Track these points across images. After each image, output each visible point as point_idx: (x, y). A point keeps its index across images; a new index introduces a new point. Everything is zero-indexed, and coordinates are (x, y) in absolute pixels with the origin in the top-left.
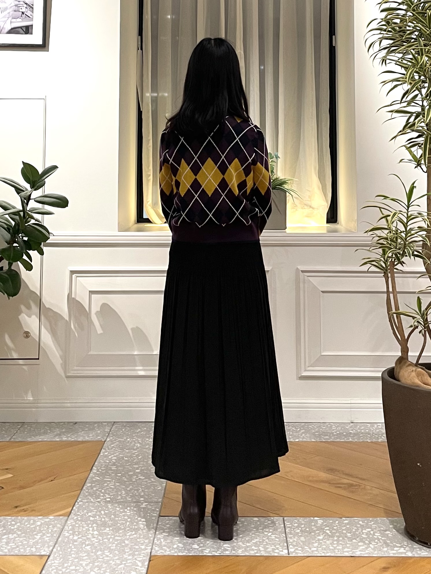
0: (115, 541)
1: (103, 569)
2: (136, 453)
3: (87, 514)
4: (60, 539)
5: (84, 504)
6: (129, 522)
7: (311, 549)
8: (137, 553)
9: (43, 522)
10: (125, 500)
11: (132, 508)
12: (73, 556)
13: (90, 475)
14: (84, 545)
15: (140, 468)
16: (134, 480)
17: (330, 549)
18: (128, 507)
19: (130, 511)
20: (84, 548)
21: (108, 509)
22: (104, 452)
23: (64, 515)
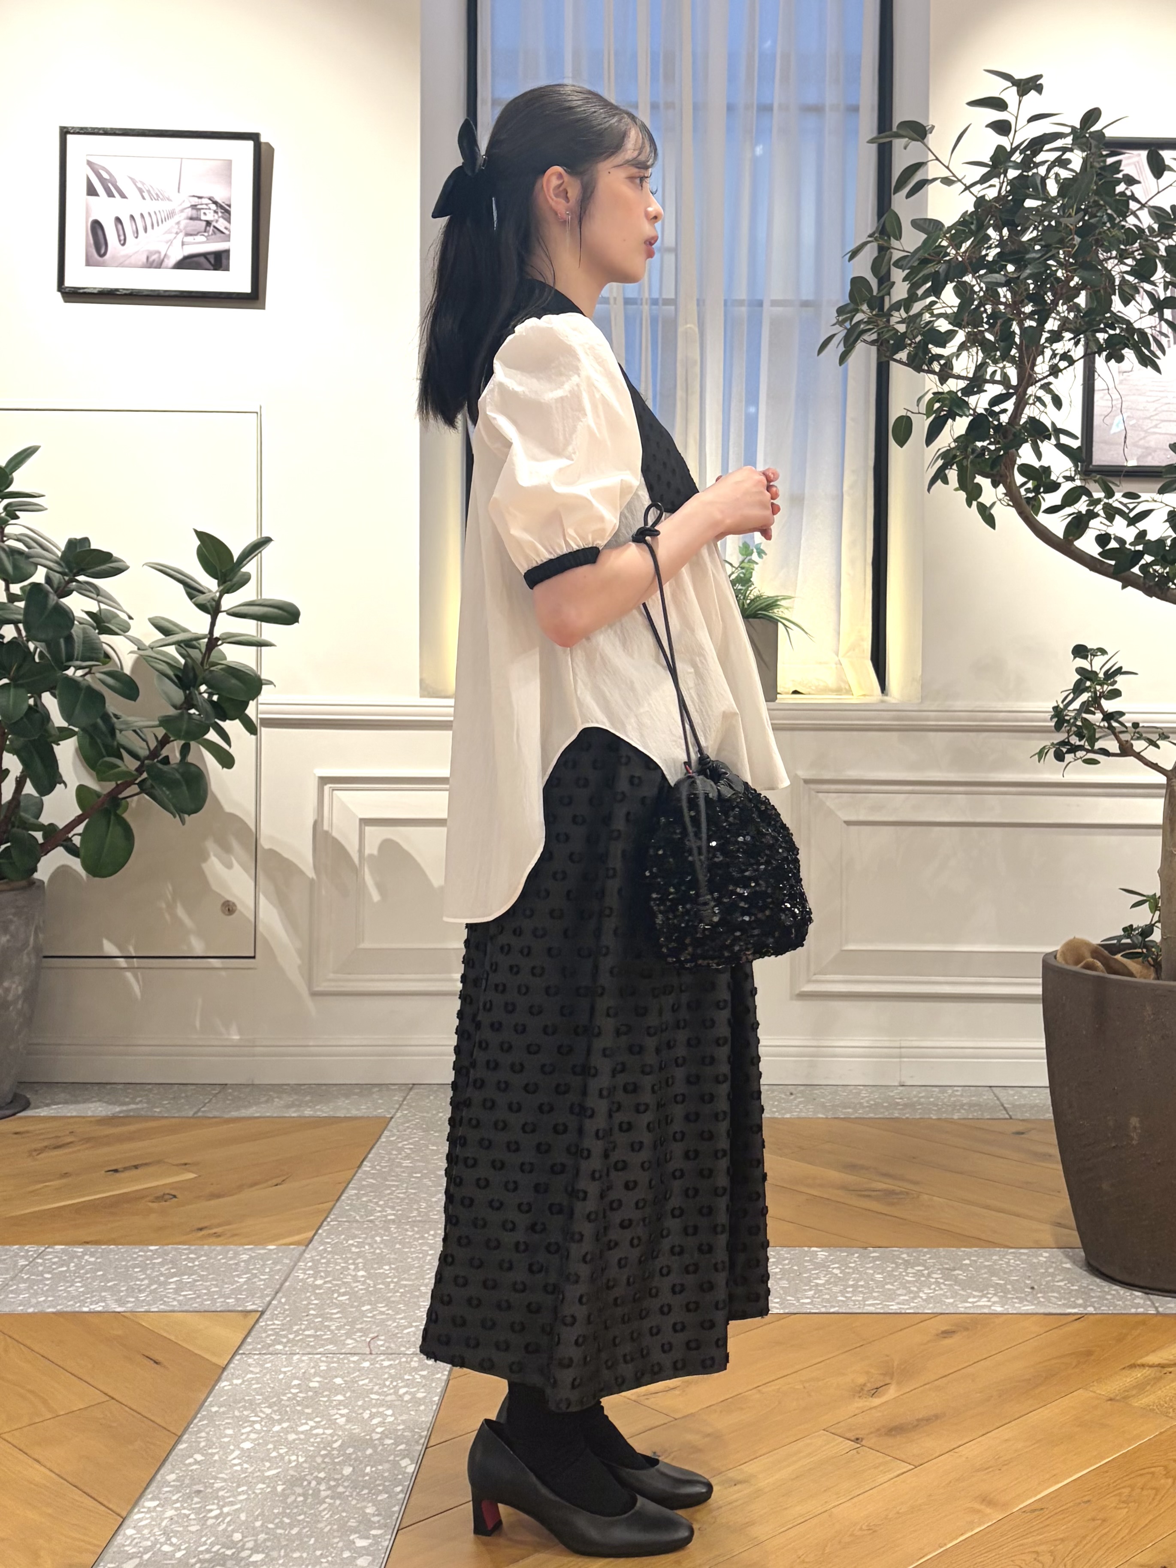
0: (401, 1288)
3: (345, 1242)
4: (287, 1284)
5: (339, 1225)
6: (430, 1255)
9: (253, 1254)
12: (312, 1312)
13: (357, 1175)
17: (838, 1301)
18: (430, 1229)
20: (336, 1299)
21: (390, 1234)
22: (389, 1136)
23: (298, 1243)
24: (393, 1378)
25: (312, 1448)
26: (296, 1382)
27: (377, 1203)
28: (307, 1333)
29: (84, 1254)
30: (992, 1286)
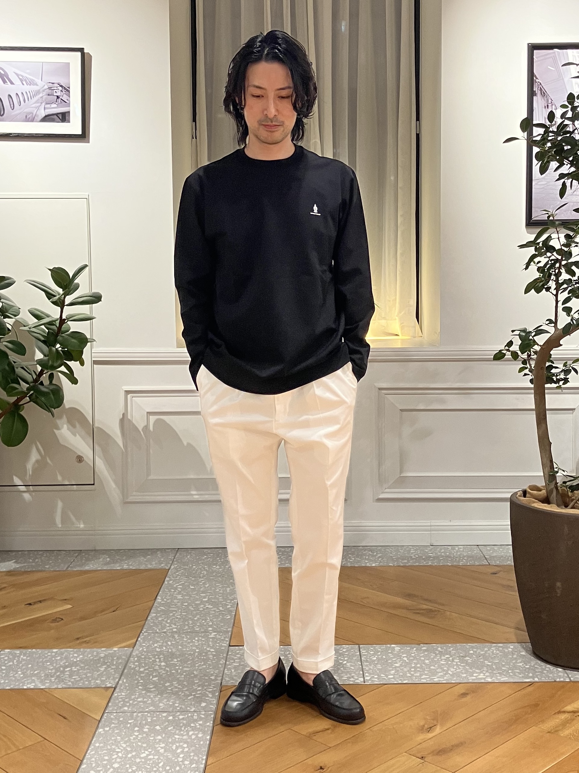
0: (184, 673)
1: (172, 701)
2: (203, 580)
3: (152, 645)
4: (126, 671)
5: (148, 635)
7: (387, 676)
8: (207, 684)
9: (106, 654)
10: (192, 630)
11: (200, 638)
12: (140, 687)
13: (155, 604)
14: (151, 677)
15: (207, 597)
16: (201, 609)
17: (407, 677)
18: (195, 637)
19: (199, 642)
20: (152, 679)
21: (175, 640)
22: (168, 581)
23: (128, 646)
24: (186, 726)
25: (149, 767)
26: (136, 729)
27: (166, 622)
28: (139, 700)
29: (20, 654)
30: (486, 667)
